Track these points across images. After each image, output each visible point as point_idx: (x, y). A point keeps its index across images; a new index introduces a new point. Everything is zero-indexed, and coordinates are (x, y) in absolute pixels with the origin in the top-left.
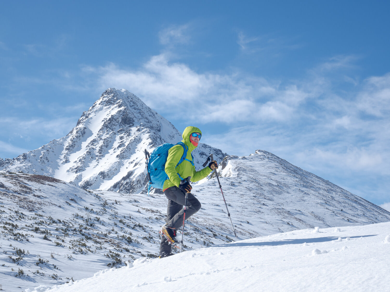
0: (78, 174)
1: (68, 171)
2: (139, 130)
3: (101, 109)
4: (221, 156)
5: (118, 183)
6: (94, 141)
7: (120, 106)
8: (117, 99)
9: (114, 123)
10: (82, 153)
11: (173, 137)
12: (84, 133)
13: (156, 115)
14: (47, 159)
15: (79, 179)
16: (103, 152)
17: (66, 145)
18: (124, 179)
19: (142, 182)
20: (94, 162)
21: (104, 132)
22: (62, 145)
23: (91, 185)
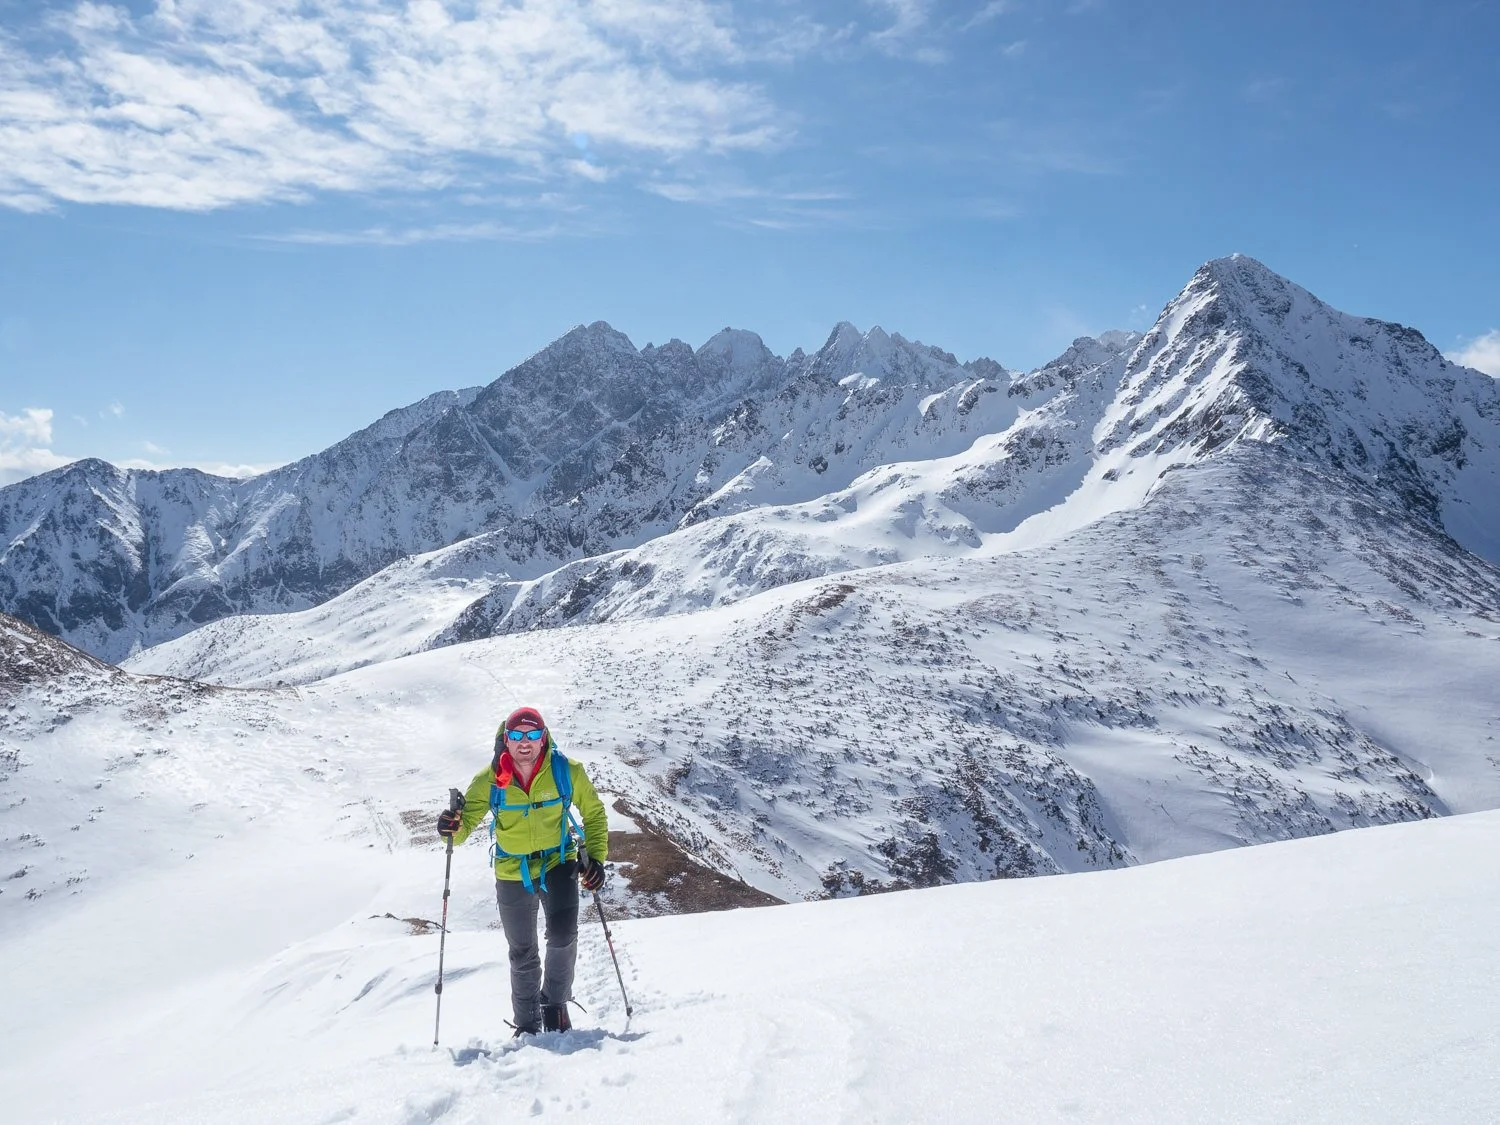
0: (1133, 407)
1: (1122, 403)
2: (1227, 333)
3: (1189, 299)
4: (1398, 334)
5: (1173, 423)
6: (1166, 354)
7: (1212, 294)
8: (1213, 281)
9: (1197, 323)
10: (1144, 375)
11: (1310, 318)
12: (1157, 340)
13: (1286, 286)
14: (1101, 385)
15: (1131, 415)
16: (1172, 371)
17: (1131, 360)
18: (1180, 417)
19: (1200, 423)
20: (1157, 389)
21: (1181, 339)
22: (1125, 360)
23: (1142, 424)
